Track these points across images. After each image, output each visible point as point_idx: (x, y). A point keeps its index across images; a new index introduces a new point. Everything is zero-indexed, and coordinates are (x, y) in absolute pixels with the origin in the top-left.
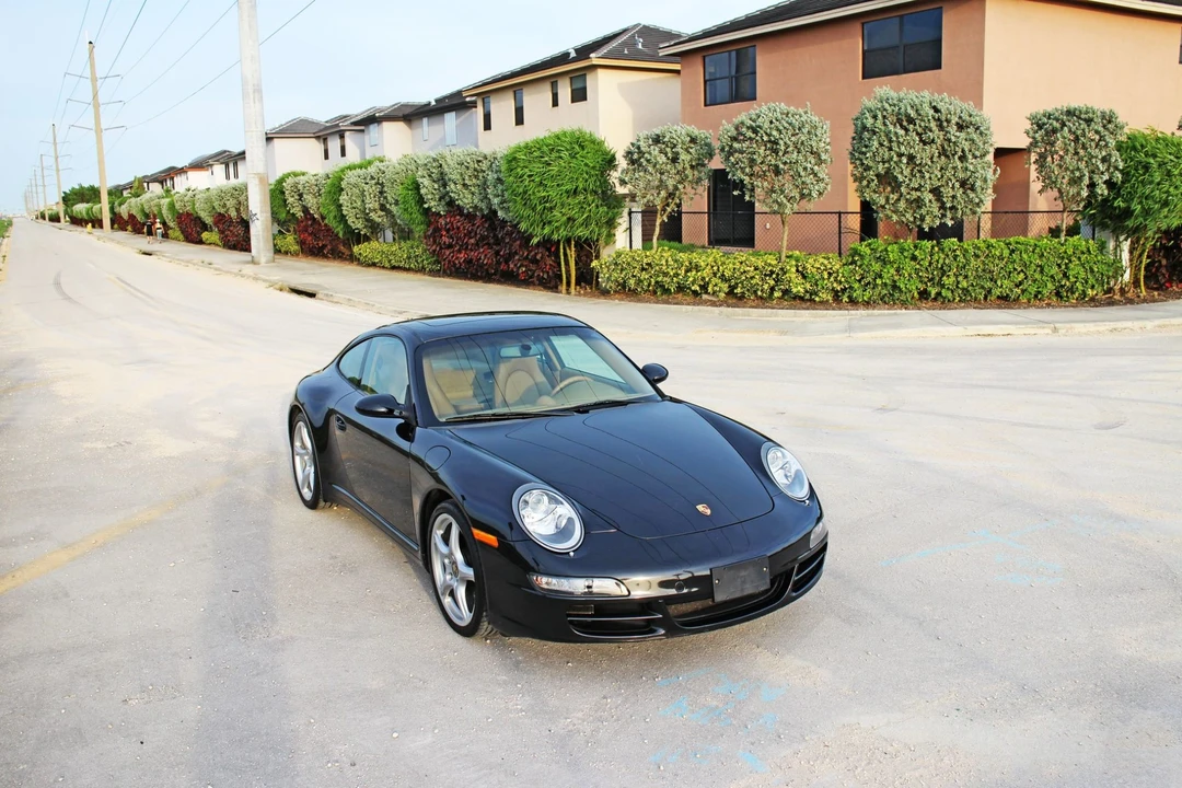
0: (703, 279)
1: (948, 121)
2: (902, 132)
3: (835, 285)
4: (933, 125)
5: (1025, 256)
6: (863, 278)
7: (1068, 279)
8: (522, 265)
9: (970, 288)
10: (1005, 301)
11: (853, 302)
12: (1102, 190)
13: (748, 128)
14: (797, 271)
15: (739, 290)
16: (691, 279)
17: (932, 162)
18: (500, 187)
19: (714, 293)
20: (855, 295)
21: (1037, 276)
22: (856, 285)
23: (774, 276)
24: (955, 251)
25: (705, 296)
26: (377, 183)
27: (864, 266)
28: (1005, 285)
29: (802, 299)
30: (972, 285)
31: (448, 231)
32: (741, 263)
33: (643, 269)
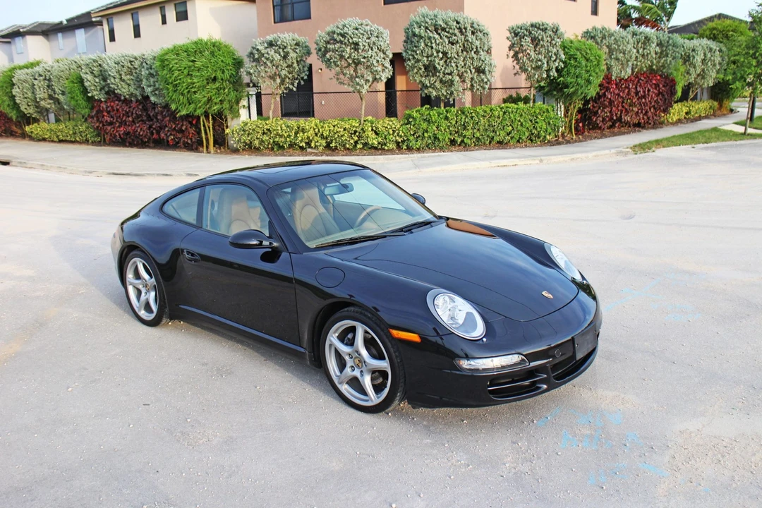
0: (308, 138)
1: (466, 29)
2: (437, 36)
3: (397, 138)
4: (457, 32)
5: (512, 116)
6: (415, 133)
7: (536, 129)
8: (171, 134)
9: (481, 137)
10: (501, 144)
11: (410, 149)
12: (554, 73)
13: (338, 34)
14: (372, 130)
15: (333, 145)
16: (300, 139)
17: (458, 56)
18: (152, 80)
19: (316, 146)
20: (411, 144)
21: (519, 128)
22: (411, 138)
23: (357, 134)
24: (471, 113)
25: (309, 150)
26: (45, 79)
27: (416, 125)
28: (501, 135)
29: (376, 148)
30: (482, 135)
31: (108, 112)
32: (334, 126)
33: (264, 133)
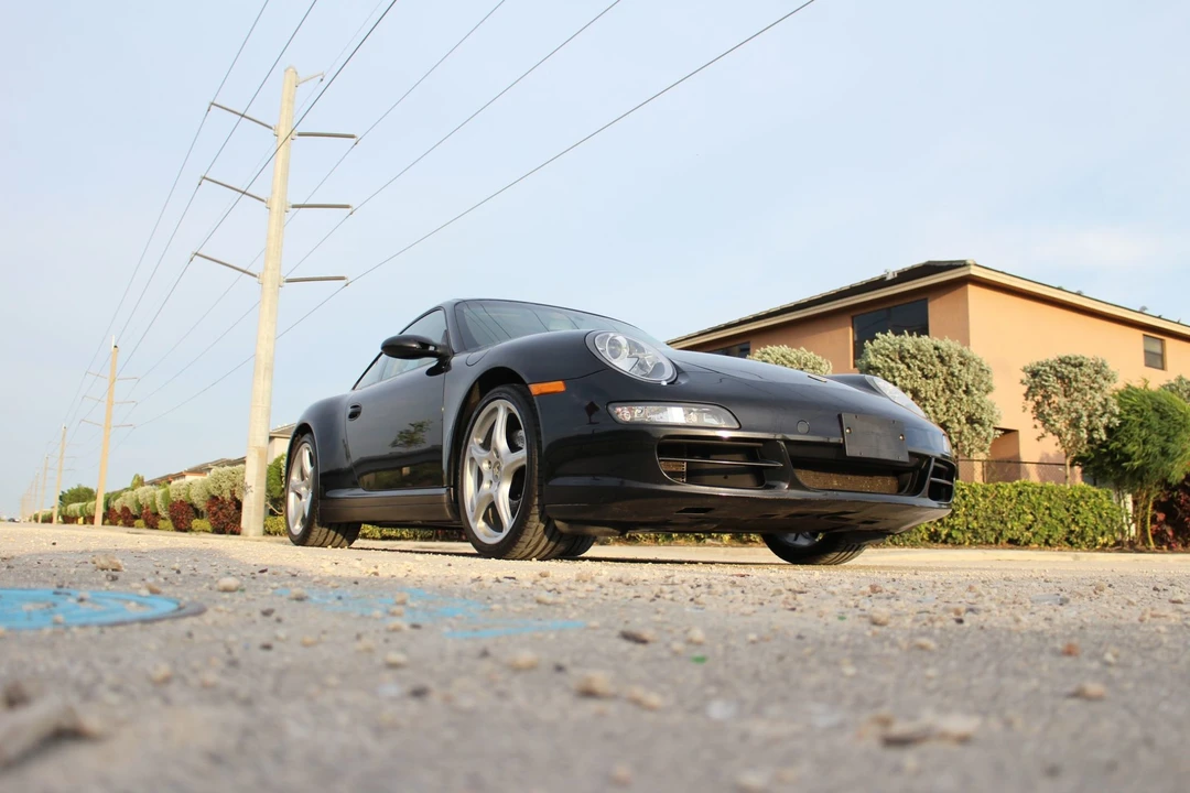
1: (950, 356)
2: (902, 366)
4: (936, 361)
5: (1033, 498)
7: (1077, 524)
9: (980, 530)
10: (1014, 543)
12: (1102, 435)
17: (936, 395)
21: (1047, 518)
24: (962, 490)
28: (1015, 529)
30: (982, 527)
